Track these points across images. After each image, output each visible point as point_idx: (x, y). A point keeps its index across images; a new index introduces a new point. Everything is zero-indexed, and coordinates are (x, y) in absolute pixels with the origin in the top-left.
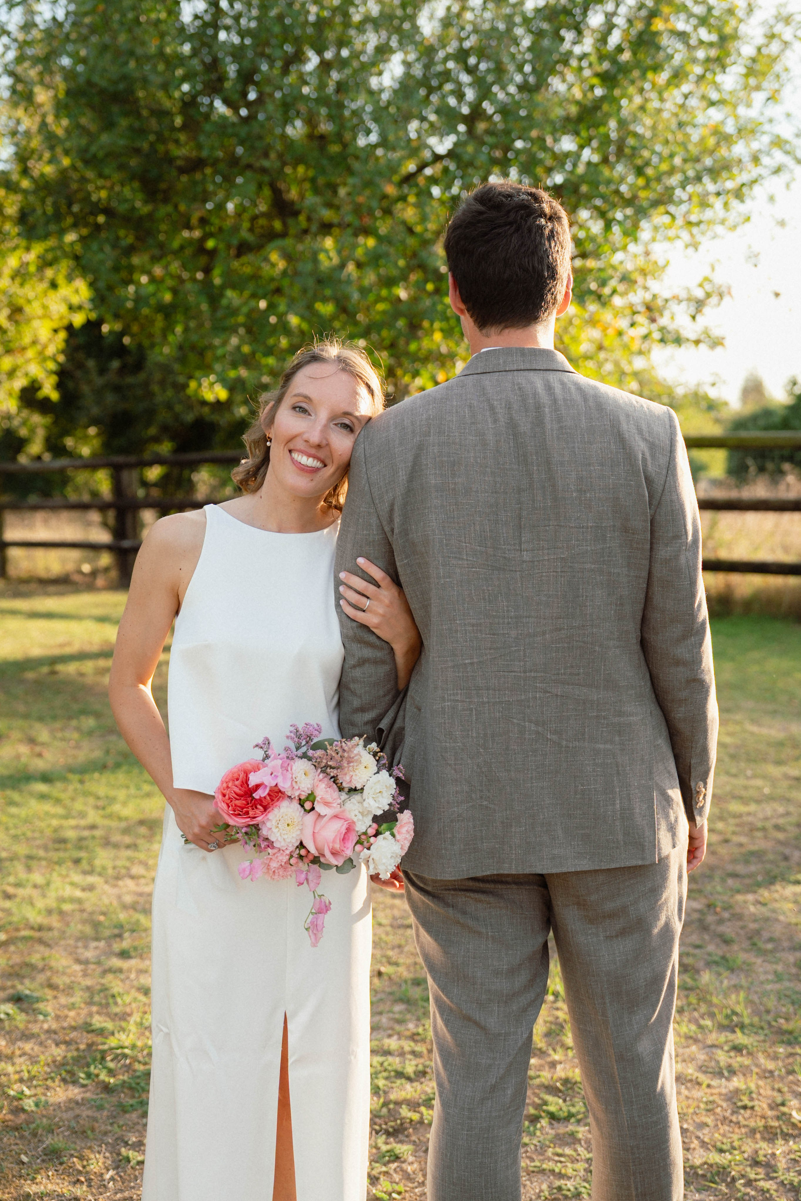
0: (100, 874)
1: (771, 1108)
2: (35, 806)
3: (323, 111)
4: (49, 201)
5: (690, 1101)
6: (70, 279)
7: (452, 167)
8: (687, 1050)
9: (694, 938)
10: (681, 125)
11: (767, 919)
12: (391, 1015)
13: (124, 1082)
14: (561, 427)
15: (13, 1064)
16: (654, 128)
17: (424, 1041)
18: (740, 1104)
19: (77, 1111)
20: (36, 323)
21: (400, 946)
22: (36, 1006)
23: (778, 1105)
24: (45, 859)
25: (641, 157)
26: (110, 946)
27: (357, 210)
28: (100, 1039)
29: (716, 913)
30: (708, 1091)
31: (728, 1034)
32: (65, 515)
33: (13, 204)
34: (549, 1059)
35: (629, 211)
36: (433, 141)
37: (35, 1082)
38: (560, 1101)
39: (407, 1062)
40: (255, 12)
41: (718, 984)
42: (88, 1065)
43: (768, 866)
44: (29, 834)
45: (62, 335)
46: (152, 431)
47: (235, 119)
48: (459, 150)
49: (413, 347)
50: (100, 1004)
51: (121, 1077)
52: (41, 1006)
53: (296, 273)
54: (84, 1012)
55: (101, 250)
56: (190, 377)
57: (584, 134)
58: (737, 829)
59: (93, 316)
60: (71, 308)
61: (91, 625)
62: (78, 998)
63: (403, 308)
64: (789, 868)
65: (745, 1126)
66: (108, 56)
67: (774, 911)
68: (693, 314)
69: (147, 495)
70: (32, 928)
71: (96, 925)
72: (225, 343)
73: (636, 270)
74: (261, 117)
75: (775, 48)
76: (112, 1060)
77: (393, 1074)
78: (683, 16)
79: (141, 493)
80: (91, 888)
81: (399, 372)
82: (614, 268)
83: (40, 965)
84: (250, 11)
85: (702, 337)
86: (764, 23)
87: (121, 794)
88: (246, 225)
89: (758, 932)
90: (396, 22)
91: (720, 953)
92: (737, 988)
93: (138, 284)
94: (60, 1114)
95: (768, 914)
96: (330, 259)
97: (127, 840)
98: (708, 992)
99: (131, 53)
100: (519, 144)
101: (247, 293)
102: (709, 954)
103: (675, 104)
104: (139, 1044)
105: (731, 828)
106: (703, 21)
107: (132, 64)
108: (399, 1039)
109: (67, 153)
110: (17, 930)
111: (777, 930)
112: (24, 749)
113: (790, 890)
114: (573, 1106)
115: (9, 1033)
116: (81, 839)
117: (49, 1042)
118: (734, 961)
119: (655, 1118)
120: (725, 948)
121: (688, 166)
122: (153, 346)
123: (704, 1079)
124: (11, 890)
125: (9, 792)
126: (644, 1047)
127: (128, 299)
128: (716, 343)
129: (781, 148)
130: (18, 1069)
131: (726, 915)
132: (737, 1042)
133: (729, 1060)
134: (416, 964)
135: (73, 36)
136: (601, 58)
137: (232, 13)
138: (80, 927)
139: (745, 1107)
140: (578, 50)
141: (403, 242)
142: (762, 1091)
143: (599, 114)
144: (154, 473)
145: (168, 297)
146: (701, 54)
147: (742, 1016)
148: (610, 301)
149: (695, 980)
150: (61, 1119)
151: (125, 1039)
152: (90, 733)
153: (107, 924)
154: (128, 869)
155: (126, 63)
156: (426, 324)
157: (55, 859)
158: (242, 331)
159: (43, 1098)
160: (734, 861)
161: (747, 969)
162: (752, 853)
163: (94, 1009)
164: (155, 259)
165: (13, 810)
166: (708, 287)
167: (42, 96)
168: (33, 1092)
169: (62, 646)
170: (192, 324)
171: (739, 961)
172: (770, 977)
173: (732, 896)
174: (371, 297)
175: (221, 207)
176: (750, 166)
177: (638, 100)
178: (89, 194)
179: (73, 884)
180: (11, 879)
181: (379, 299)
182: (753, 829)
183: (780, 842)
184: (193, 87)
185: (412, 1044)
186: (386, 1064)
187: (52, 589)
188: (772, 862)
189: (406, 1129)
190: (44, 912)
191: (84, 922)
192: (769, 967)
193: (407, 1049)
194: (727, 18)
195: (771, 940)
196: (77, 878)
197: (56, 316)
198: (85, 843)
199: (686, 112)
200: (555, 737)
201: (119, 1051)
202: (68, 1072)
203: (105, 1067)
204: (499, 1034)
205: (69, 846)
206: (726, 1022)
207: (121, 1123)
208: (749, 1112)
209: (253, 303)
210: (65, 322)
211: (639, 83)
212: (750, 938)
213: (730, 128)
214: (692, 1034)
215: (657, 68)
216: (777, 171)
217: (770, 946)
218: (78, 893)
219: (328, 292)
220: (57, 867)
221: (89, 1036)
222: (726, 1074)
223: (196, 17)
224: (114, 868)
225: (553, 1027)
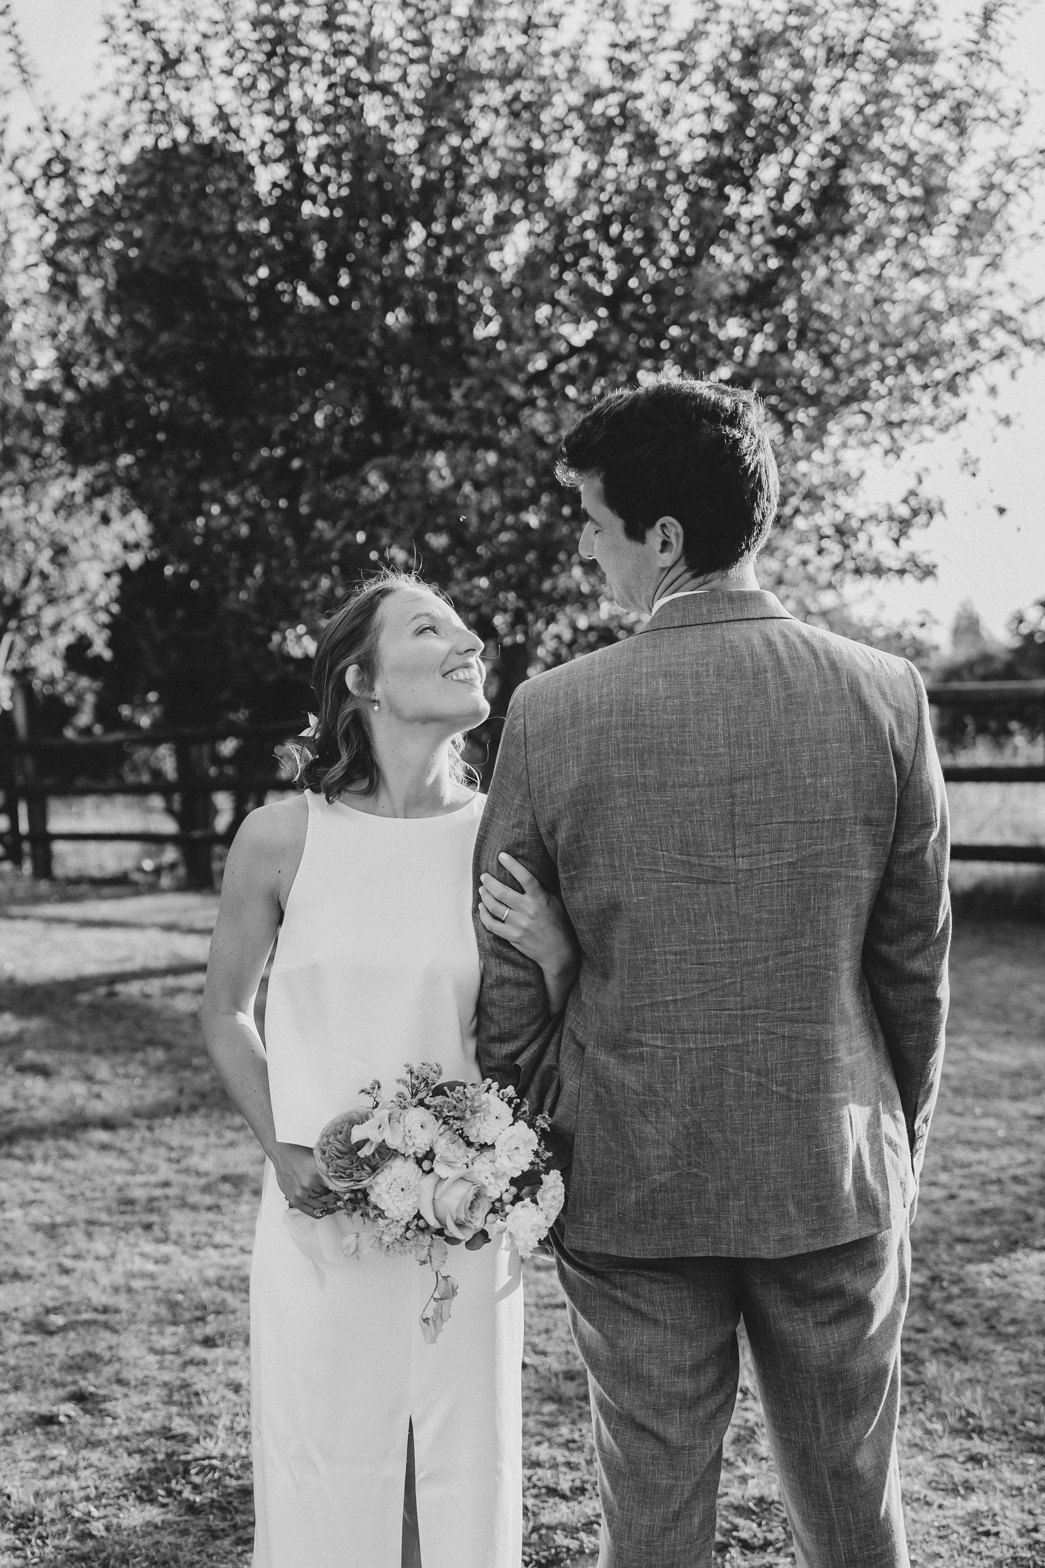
0: (176, 1243)
1: (1021, 1535)
2: (95, 1159)
3: (432, 296)
4: (99, 417)
5: (918, 1526)
6: (125, 511)
7: (593, 361)
8: (912, 1461)
9: (917, 1320)
10: (877, 302)
11: (1007, 1296)
12: (539, 1417)
13: (213, 1500)
14: (789, 696)
15: (77, 1479)
16: (844, 305)
17: (581, 1449)
18: (980, 1529)
19: (157, 1537)
20: (83, 566)
21: (547, 1331)
22: (103, 1406)
23: (1029, 1531)
24: (109, 1224)
25: (828, 342)
26: (191, 1332)
27: (476, 418)
28: (180, 1448)
29: (942, 1288)
30: (941, 1513)
31: (963, 1441)
32: (120, 800)
33: (54, 420)
34: (738, 1473)
35: (813, 411)
36: (566, 329)
37: (104, 1501)
38: (755, 1525)
39: (561, 1476)
40: (346, 177)
41: (948, 1377)
42: (169, 1481)
43: (1007, 1228)
44: (89, 1194)
45: (116, 580)
46: (226, 695)
47: (323, 308)
48: (601, 339)
49: (547, 585)
50: (181, 1404)
51: (209, 1495)
52: (108, 1406)
53: (402, 497)
54: (162, 1413)
55: (163, 475)
56: (274, 628)
57: (756, 316)
58: (966, 1182)
59: (154, 554)
60: (126, 546)
61: (156, 935)
62: (154, 1395)
63: (534, 537)
64: (1033, 1230)
65: (988, 1557)
66: (168, 237)
67: (1016, 1285)
68: (896, 536)
69: (221, 774)
70: (96, 1310)
71: (173, 1306)
72: (315, 586)
73: (824, 483)
74: (355, 305)
75: (994, 201)
76: (197, 1474)
77: (543, 1491)
78: (877, 165)
79: (213, 771)
80: (165, 1260)
81: (530, 617)
82: (796, 482)
83: (107, 1355)
84: (340, 175)
85: (908, 566)
86: (980, 171)
87: (199, 1143)
88: (337, 440)
89: (996, 1311)
90: (519, 185)
91: (950, 1338)
92: (972, 1381)
93: (208, 515)
94: (135, 1541)
95: (1009, 1289)
96: (442, 478)
97: (208, 1200)
98: (936, 1388)
99: (196, 232)
100: (675, 331)
101: (340, 524)
102: (936, 1340)
103: (870, 276)
104: (231, 1453)
105: (959, 1181)
106: (904, 171)
107: (197, 246)
108: (550, 1447)
109: (119, 356)
110: (78, 1312)
111: (1021, 1309)
112: (79, 1089)
113: (1035, 1259)
114: (771, 1531)
115: (71, 1439)
116: (152, 1200)
117: (121, 1450)
118: (967, 1348)
119: (879, 1550)
120: (955, 1332)
121: (888, 351)
122: (227, 590)
123: (935, 1497)
124: (68, 1263)
125: (62, 1142)
126: (864, 1460)
127: (197, 534)
128: (928, 572)
129: (1003, 327)
130: (84, 1485)
131: (955, 1290)
132: (975, 1451)
133: (966, 1474)
134: (568, 1353)
135: (126, 213)
136: (777, 220)
137: (318, 179)
138: (153, 1308)
139: (987, 1534)
140: (746, 212)
141: (532, 456)
142: (1008, 1513)
143: (774, 291)
144: (228, 747)
145: (244, 530)
146: (901, 212)
147: (980, 1418)
148: (791, 523)
149: (918, 1373)
150: (138, 1547)
151: (211, 1447)
152: (159, 1069)
153: (186, 1305)
154: (210, 1236)
155: (191, 245)
156: (562, 556)
157: (122, 1225)
158: (335, 570)
159: (115, 1521)
160: (963, 1222)
161: (985, 1357)
162: (985, 1212)
163: (174, 1409)
164: (228, 485)
165: (68, 1164)
166: (913, 502)
167: (89, 287)
168: (102, 1512)
169: (121, 961)
170: (275, 563)
171: (974, 1348)
172: (1015, 1369)
173: (962, 1267)
174: (495, 525)
175: (309, 418)
176: (966, 350)
177: (822, 272)
178: (147, 407)
179: (143, 1255)
180: (69, 1249)
181: (504, 528)
182: (985, 1182)
183: (1020, 1198)
184: (272, 271)
185: (567, 1453)
186: (534, 1479)
187: (107, 891)
188: (1011, 1223)
189: (562, 1560)
190: (109, 1290)
191: (159, 1301)
192: (1011, 1356)
193: (560, 1459)
194: (934, 165)
195: (1013, 1322)
196: (149, 1248)
197: (107, 557)
198: (156, 1204)
199: (884, 285)
200: (782, 1090)
201: (206, 1462)
202: (143, 1488)
203: (189, 1483)
204: (683, 1448)
205: (138, 1208)
206: (959, 1426)
207: (211, 1551)
208: (992, 1539)
209: (348, 537)
210: (119, 563)
211: (824, 251)
212: (987, 1320)
213: (938, 303)
214: (917, 1441)
215: (846, 231)
216: (1000, 355)
217: (1011, 1329)
218: (150, 1267)
219: (441, 520)
220: (123, 1234)
221: (169, 1443)
222: (962, 1491)
223: (275, 185)
224: (193, 1235)
225: (742, 1432)
